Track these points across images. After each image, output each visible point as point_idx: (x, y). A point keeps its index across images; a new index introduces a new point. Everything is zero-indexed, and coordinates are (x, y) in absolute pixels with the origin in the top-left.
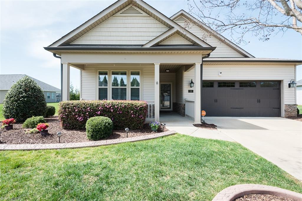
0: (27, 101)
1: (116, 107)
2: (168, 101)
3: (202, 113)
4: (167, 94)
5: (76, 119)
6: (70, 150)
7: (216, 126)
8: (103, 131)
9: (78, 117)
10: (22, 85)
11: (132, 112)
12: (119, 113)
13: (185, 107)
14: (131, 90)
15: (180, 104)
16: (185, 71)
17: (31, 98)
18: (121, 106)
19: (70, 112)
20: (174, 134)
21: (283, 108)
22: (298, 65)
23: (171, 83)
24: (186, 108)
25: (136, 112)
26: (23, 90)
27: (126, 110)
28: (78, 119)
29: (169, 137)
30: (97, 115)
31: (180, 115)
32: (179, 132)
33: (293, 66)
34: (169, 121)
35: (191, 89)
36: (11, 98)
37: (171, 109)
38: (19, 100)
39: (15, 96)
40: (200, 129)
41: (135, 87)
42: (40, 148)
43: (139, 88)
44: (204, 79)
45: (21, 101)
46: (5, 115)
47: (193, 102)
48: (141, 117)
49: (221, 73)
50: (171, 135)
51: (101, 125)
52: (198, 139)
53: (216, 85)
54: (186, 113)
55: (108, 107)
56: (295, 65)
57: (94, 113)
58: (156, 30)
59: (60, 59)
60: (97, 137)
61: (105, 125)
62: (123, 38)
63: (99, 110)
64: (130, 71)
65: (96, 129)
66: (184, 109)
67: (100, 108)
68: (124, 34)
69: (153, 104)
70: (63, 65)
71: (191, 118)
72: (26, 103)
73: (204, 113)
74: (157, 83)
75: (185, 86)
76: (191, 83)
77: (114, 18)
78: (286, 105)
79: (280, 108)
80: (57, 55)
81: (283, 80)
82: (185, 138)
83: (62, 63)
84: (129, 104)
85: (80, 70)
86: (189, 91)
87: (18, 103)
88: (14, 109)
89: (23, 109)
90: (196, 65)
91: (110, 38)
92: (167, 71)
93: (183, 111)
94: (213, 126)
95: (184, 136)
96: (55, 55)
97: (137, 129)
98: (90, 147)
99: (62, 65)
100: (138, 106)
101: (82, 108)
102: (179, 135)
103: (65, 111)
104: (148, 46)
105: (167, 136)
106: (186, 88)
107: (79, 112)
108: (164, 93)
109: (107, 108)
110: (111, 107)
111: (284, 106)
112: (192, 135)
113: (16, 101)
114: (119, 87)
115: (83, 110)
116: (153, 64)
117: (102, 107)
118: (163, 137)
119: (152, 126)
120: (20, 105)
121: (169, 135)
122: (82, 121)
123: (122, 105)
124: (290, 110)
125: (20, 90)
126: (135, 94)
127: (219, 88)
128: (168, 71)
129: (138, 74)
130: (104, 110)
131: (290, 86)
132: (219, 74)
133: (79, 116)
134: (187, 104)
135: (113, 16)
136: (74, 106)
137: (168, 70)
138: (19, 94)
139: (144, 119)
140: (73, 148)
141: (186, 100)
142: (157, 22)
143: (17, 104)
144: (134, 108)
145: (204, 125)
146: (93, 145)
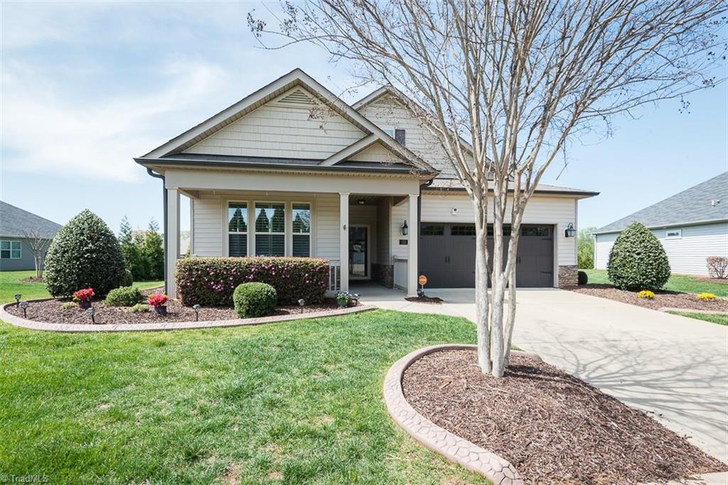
0: (98, 259)
1: (280, 267)
2: (362, 263)
3: (420, 280)
4: (360, 246)
5: (210, 288)
6: (221, 329)
7: (442, 300)
8: (264, 304)
9: (213, 285)
10: (84, 229)
11: (307, 275)
12: (286, 278)
13: (392, 272)
14: (294, 238)
15: (385, 266)
16: (394, 205)
17: (104, 253)
18: (288, 266)
19: (199, 277)
20: (374, 309)
21: (557, 272)
22: (581, 198)
23: (369, 227)
24: (395, 272)
25: (313, 276)
26: (87, 237)
27: (296, 272)
28: (214, 289)
29: (366, 313)
30: (248, 280)
31: (384, 286)
32: (381, 308)
33: (574, 200)
34: (365, 295)
35: (404, 238)
36: (65, 252)
37: (369, 277)
38: (82, 257)
39: (73, 250)
40: (415, 304)
41: (301, 233)
42: (174, 328)
43: (309, 236)
44: (423, 219)
45: (87, 258)
46: (53, 285)
47: (406, 261)
48: (322, 284)
49: (455, 210)
50: (369, 310)
51: (262, 295)
52: (409, 314)
53: (448, 231)
54: (395, 282)
55: (266, 267)
56: (576, 199)
57: (242, 278)
58: (342, 134)
59: (161, 180)
60: (256, 313)
61: (267, 295)
62: (284, 146)
63: (252, 273)
64: (292, 202)
65: (254, 300)
66: (392, 276)
67: (253, 270)
68: (286, 139)
69: (338, 265)
70: (168, 191)
71: (402, 290)
72: (95, 262)
73: (424, 280)
74: (345, 228)
75: (393, 233)
76: (404, 228)
77: (265, 108)
78: (560, 266)
79: (551, 273)
80: (154, 172)
81: (556, 225)
82: (390, 313)
83: (166, 188)
84: (301, 262)
85: (189, 199)
86: (402, 242)
87: (80, 263)
88: (73, 274)
89: (91, 275)
90: (411, 198)
91: (259, 145)
92: (360, 202)
93: (390, 278)
94: (437, 300)
95: (388, 311)
96: (150, 171)
97: (313, 303)
98: (250, 325)
99: (166, 191)
100: (317, 266)
101: (220, 270)
102: (381, 310)
103: (190, 274)
104: (328, 164)
105: (363, 311)
106: (395, 236)
107: (216, 275)
108: (354, 246)
109: (266, 269)
110: (271, 267)
111: (558, 268)
112: (400, 310)
113: (77, 259)
114: (270, 233)
115: (223, 273)
116: (338, 194)
117: (256, 268)
118: (356, 313)
119: (339, 298)
120: (84, 267)
121: (366, 311)
122: (222, 291)
123: (290, 264)
124: (567, 275)
125: (82, 238)
126: (302, 246)
127: (454, 236)
128: (363, 203)
129: (307, 207)
130: (259, 272)
131: (567, 236)
132: (452, 212)
133: (217, 283)
134: (396, 266)
135: (266, 104)
136: (207, 267)
137: (362, 200)
138: (81, 245)
139: (325, 287)
140: (225, 327)
141: (395, 257)
142: (344, 120)
143: (78, 265)
144: (310, 270)
145: (422, 298)
146: (253, 322)
